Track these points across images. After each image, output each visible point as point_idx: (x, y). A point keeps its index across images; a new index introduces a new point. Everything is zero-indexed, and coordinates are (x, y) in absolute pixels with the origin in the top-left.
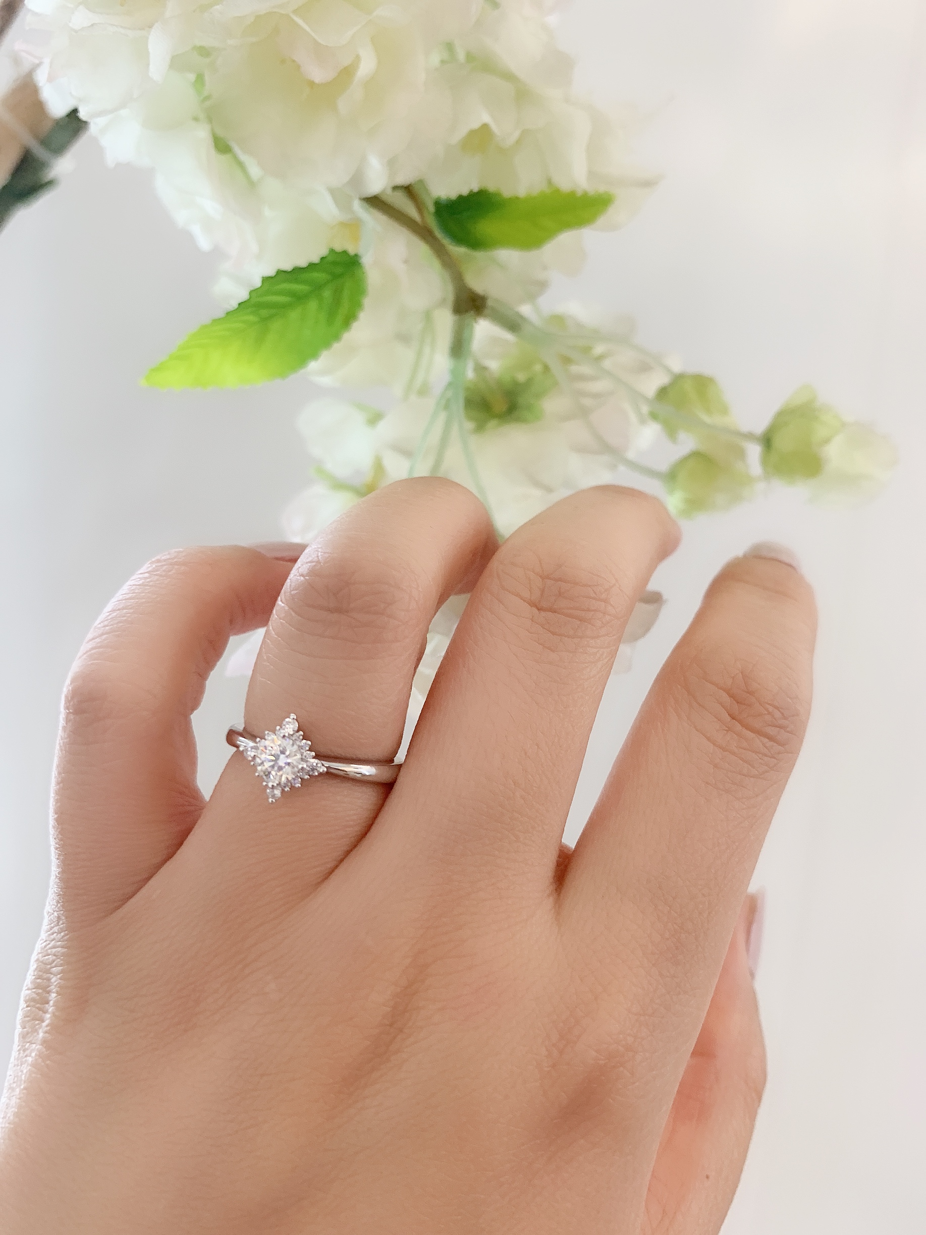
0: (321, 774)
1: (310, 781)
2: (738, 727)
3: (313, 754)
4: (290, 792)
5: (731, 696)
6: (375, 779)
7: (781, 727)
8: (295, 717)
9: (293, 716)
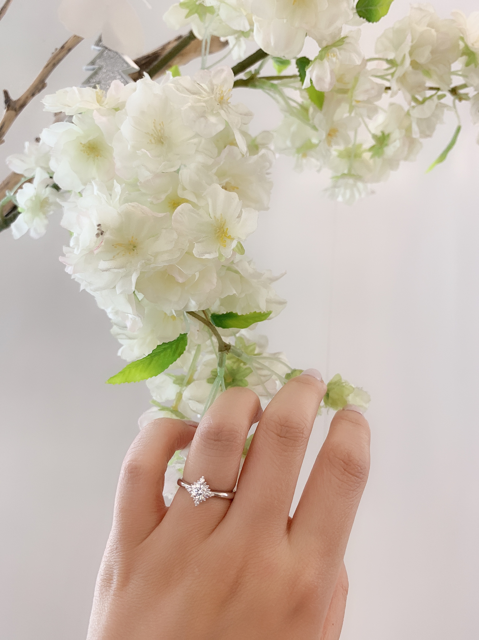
0: (212, 497)
1: (208, 499)
2: (347, 473)
3: (210, 490)
4: (202, 503)
5: (344, 462)
6: (228, 498)
7: (361, 473)
8: (204, 477)
9: (203, 477)
